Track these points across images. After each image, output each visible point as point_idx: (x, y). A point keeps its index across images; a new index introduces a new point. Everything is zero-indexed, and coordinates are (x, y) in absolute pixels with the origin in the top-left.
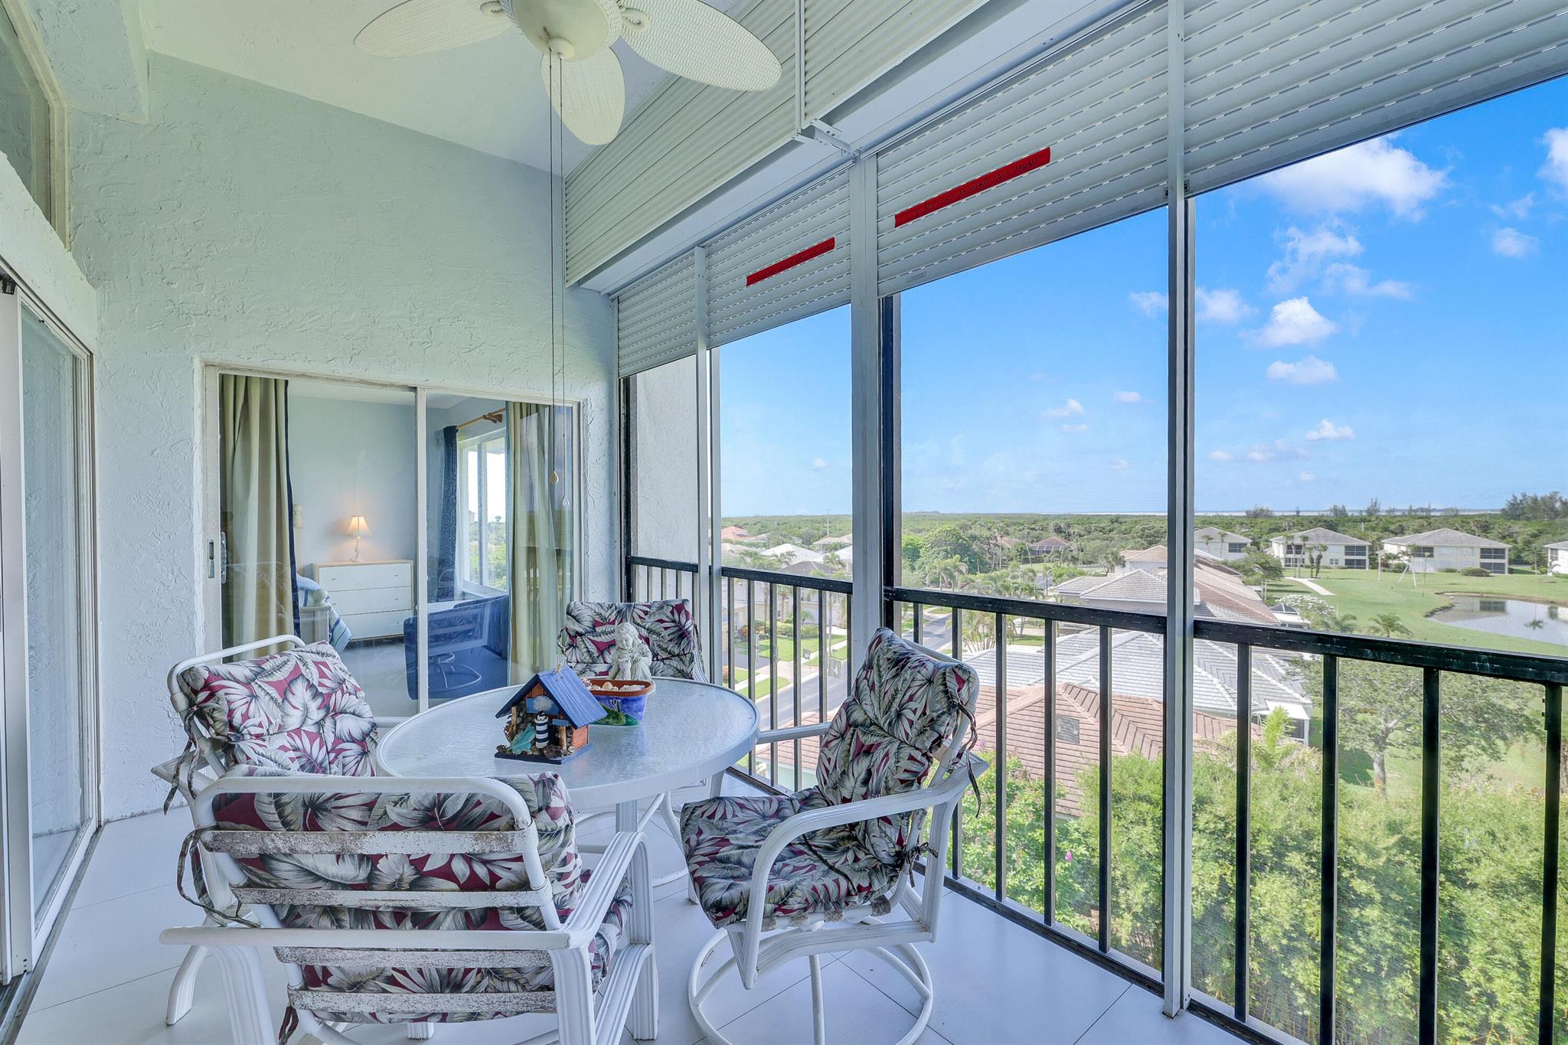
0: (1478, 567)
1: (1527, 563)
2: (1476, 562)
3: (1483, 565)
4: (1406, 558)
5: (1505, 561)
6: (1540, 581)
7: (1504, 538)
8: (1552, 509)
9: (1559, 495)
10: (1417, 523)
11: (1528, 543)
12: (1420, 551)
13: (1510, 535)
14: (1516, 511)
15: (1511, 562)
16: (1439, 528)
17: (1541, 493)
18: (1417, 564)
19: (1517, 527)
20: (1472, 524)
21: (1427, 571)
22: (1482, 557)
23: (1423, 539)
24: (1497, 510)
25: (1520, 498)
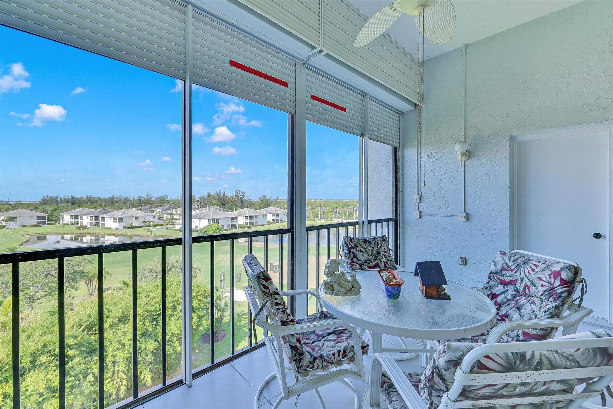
0: (36, 223)
1: (53, 221)
2: (35, 221)
3: (37, 222)
4: (5, 222)
5: (46, 220)
6: (59, 226)
7: (43, 212)
8: (57, 201)
9: (59, 196)
10: (6, 207)
11: (52, 213)
12: (13, 219)
13: (45, 211)
14: (45, 202)
15: (48, 221)
16: (17, 209)
17: (53, 195)
18: (11, 225)
19: (48, 208)
20: (31, 207)
21: (16, 227)
22: (37, 219)
23: (12, 213)
24: (37, 201)
25: (46, 197)
